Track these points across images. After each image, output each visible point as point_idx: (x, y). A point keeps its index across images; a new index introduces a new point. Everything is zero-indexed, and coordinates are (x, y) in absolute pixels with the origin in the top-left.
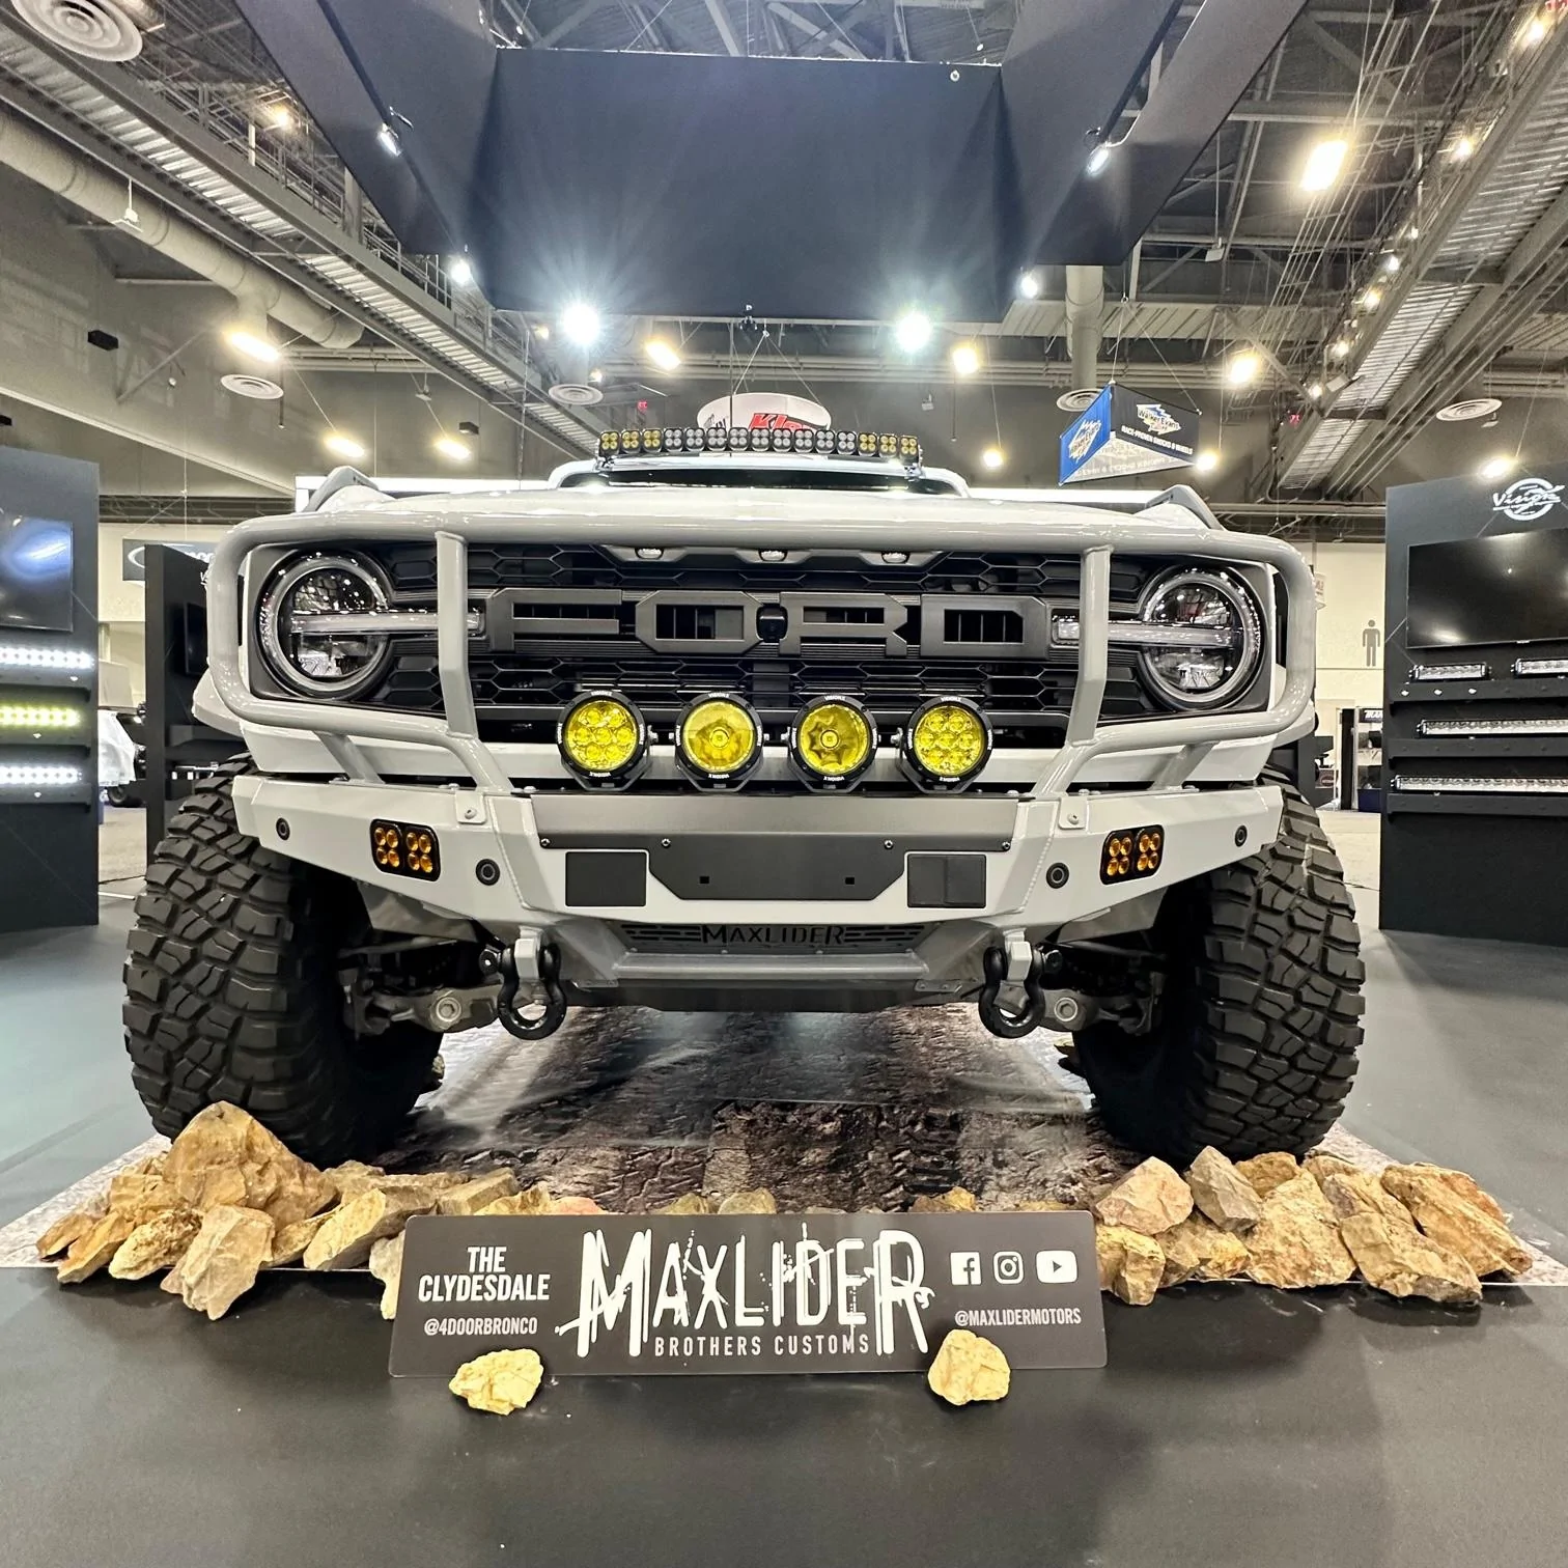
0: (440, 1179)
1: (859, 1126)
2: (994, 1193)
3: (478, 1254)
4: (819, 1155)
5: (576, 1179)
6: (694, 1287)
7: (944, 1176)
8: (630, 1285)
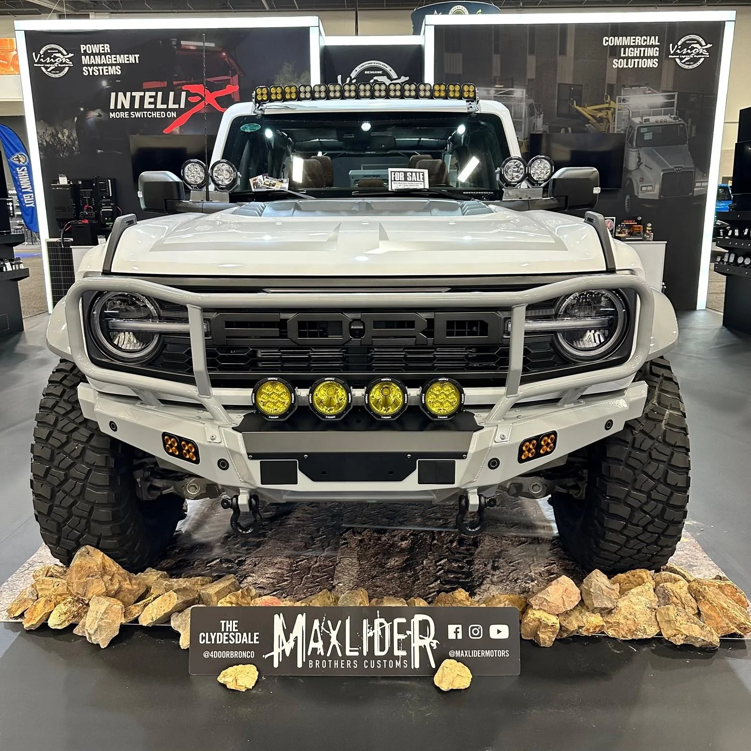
0: (198, 580)
1: (421, 542)
2: (488, 585)
3: (225, 624)
4: (397, 561)
5: (267, 576)
6: (326, 639)
7: (463, 574)
8: (297, 637)
